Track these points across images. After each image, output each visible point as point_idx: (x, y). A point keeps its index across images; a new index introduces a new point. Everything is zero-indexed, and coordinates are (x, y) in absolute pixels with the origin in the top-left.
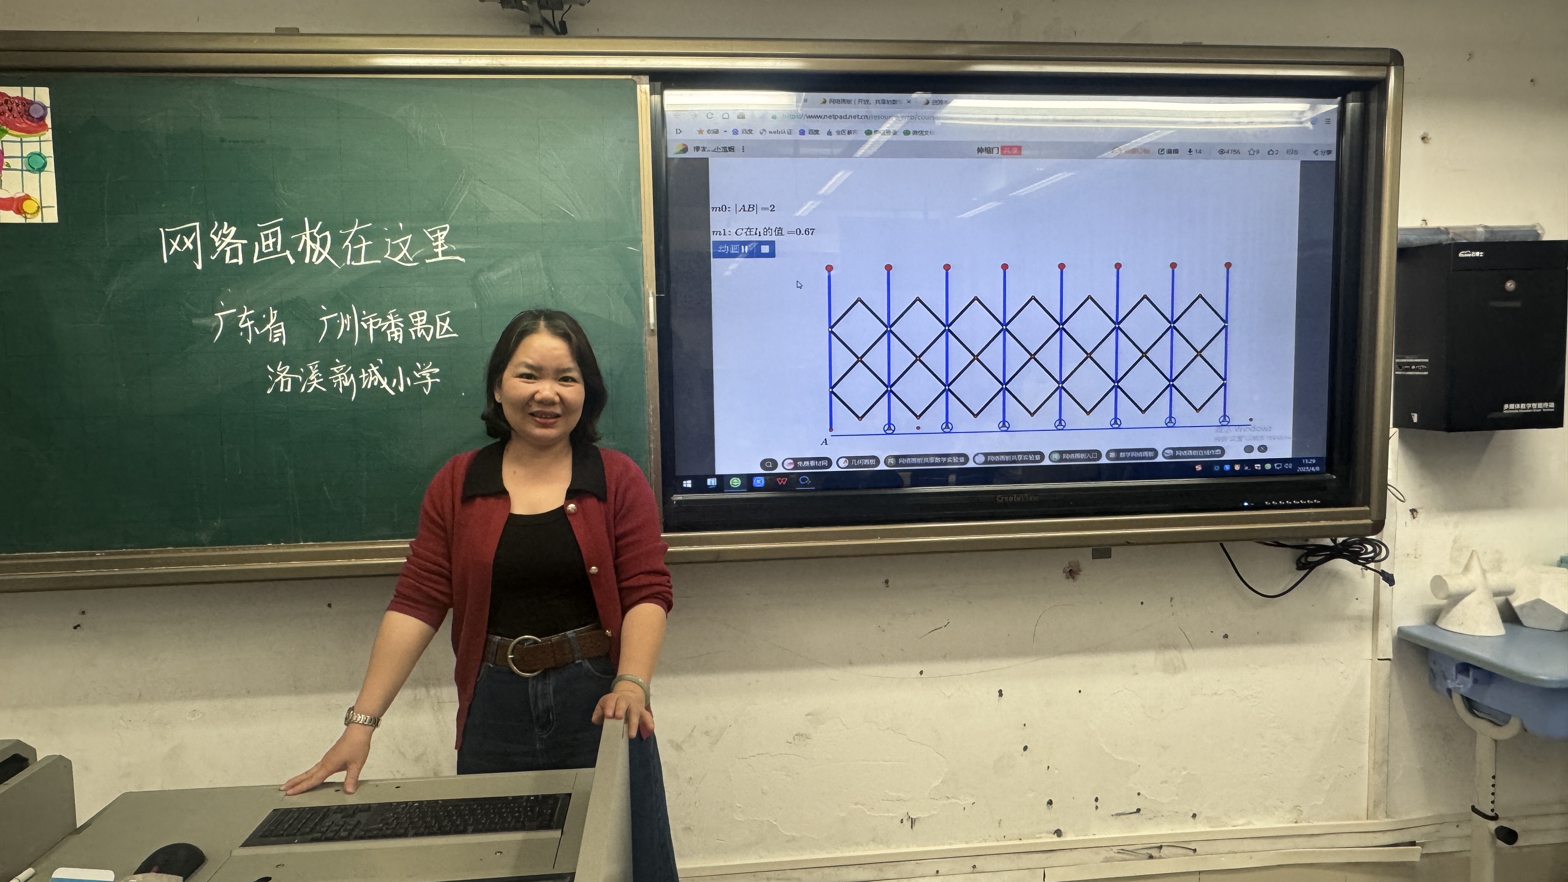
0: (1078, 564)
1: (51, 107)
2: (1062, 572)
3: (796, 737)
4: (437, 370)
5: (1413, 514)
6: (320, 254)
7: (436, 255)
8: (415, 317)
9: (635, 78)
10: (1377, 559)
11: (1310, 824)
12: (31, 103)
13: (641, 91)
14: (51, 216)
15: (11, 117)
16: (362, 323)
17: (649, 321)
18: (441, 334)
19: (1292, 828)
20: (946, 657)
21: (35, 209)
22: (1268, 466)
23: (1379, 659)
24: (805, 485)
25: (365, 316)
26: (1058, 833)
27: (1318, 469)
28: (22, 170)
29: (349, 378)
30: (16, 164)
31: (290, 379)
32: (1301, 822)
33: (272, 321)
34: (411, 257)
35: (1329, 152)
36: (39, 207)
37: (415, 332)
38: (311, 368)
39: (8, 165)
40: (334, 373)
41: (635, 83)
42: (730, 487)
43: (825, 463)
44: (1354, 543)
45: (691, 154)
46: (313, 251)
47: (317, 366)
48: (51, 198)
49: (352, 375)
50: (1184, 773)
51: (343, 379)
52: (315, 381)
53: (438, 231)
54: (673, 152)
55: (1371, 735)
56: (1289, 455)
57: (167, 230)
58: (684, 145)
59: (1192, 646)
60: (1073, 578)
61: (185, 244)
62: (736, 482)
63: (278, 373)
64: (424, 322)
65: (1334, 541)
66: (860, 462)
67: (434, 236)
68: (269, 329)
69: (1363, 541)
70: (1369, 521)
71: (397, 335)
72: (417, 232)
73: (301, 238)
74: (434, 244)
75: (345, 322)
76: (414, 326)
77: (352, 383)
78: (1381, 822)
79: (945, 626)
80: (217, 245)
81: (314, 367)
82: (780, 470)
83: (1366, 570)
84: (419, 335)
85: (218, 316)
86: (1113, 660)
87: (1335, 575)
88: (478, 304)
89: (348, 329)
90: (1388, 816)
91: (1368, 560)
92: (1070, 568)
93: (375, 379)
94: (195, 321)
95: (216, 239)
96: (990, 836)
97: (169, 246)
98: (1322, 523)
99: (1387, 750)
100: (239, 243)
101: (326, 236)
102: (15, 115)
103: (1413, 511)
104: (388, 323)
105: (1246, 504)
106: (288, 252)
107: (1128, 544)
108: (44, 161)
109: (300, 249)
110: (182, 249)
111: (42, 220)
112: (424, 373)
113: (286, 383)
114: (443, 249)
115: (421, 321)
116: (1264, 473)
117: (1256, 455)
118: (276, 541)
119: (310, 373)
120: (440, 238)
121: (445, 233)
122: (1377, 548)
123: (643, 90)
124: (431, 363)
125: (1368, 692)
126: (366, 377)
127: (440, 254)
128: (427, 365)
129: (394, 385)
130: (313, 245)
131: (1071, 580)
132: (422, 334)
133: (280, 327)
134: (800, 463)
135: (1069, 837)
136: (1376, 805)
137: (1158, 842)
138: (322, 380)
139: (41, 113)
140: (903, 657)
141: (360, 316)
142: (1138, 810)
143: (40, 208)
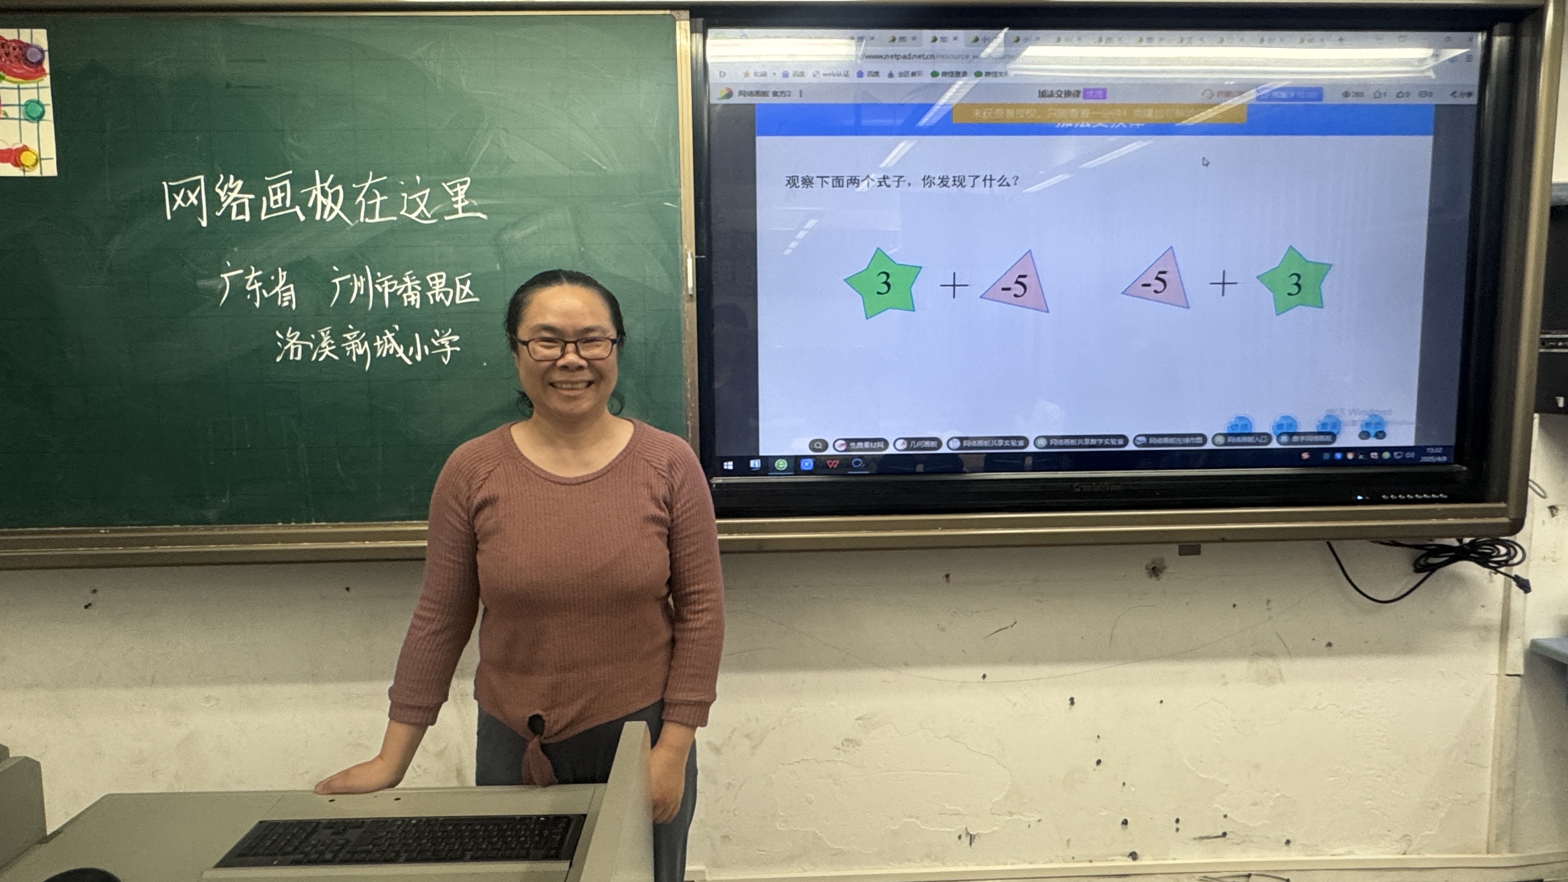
0: (1162, 560)
1: (50, 50)
2: (1144, 568)
3: (845, 743)
4: (456, 338)
5: (1552, 512)
6: (332, 210)
7: (456, 212)
8: (433, 279)
9: (674, 13)
10: (1510, 562)
11: (1421, 856)
12: (28, 46)
13: (680, 28)
14: (50, 169)
15: (8, 63)
16: (377, 286)
17: (687, 285)
18: (462, 297)
19: (1399, 860)
20: (1012, 660)
21: (34, 161)
22: (1386, 455)
23: (1508, 675)
24: (859, 469)
25: (378, 278)
26: (1134, 856)
27: (1445, 459)
28: (20, 119)
29: (363, 345)
30: (13, 112)
31: (300, 347)
32: (1410, 853)
33: (281, 283)
34: (429, 212)
35: (1470, 94)
36: (37, 160)
37: (434, 295)
38: (323, 334)
39: (5, 114)
40: (346, 340)
41: (674, 21)
42: (775, 470)
43: (880, 445)
44: (1485, 543)
45: (736, 100)
46: (324, 206)
47: (328, 332)
48: (49, 149)
49: (366, 343)
50: (1277, 795)
51: (356, 347)
52: (327, 349)
53: (458, 185)
54: (716, 97)
55: (1494, 759)
56: (1411, 442)
57: (171, 184)
58: (728, 89)
59: (1291, 653)
60: (1157, 576)
61: (188, 199)
62: (782, 465)
63: (288, 339)
64: (443, 285)
65: (1460, 541)
66: (919, 444)
67: (455, 190)
68: (277, 292)
69: (1495, 542)
70: (1505, 520)
71: (413, 299)
72: (435, 186)
73: (311, 191)
74: (454, 199)
75: (358, 284)
76: (430, 289)
77: (366, 351)
78: (1505, 856)
79: (1012, 626)
80: (223, 199)
81: (325, 333)
82: (830, 451)
83: (1496, 574)
84: (438, 299)
85: (223, 278)
86: (1200, 668)
87: (1460, 580)
88: (502, 266)
89: (362, 292)
90: (1512, 851)
91: (1500, 564)
92: (1154, 566)
93: (391, 347)
94: (201, 283)
95: (222, 194)
96: (1057, 856)
97: (173, 201)
98: (1451, 521)
99: (1513, 776)
100: (246, 198)
101: (338, 191)
102: (13, 59)
103: (1553, 509)
104: (403, 286)
105: (1360, 498)
106: (297, 209)
107: (1223, 540)
108: (41, 109)
109: (310, 205)
110: (185, 202)
111: (41, 173)
112: (442, 341)
113: (296, 350)
114: (464, 204)
115: (440, 283)
116: (1381, 462)
117: (1372, 442)
118: (287, 521)
119: (320, 339)
120: (460, 193)
121: (466, 187)
122: (1512, 549)
123: (683, 27)
124: (450, 330)
125: (1493, 711)
126: (381, 345)
127: (460, 210)
128: (446, 332)
129: (411, 353)
130: (324, 200)
131: (1155, 578)
132: (441, 299)
133: (289, 290)
134: (853, 444)
135: (1145, 861)
136: (1498, 839)
137: (1246, 870)
138: (334, 347)
139: (39, 57)
140: (964, 659)
141: (375, 278)
142: (1224, 834)
143: (39, 160)
